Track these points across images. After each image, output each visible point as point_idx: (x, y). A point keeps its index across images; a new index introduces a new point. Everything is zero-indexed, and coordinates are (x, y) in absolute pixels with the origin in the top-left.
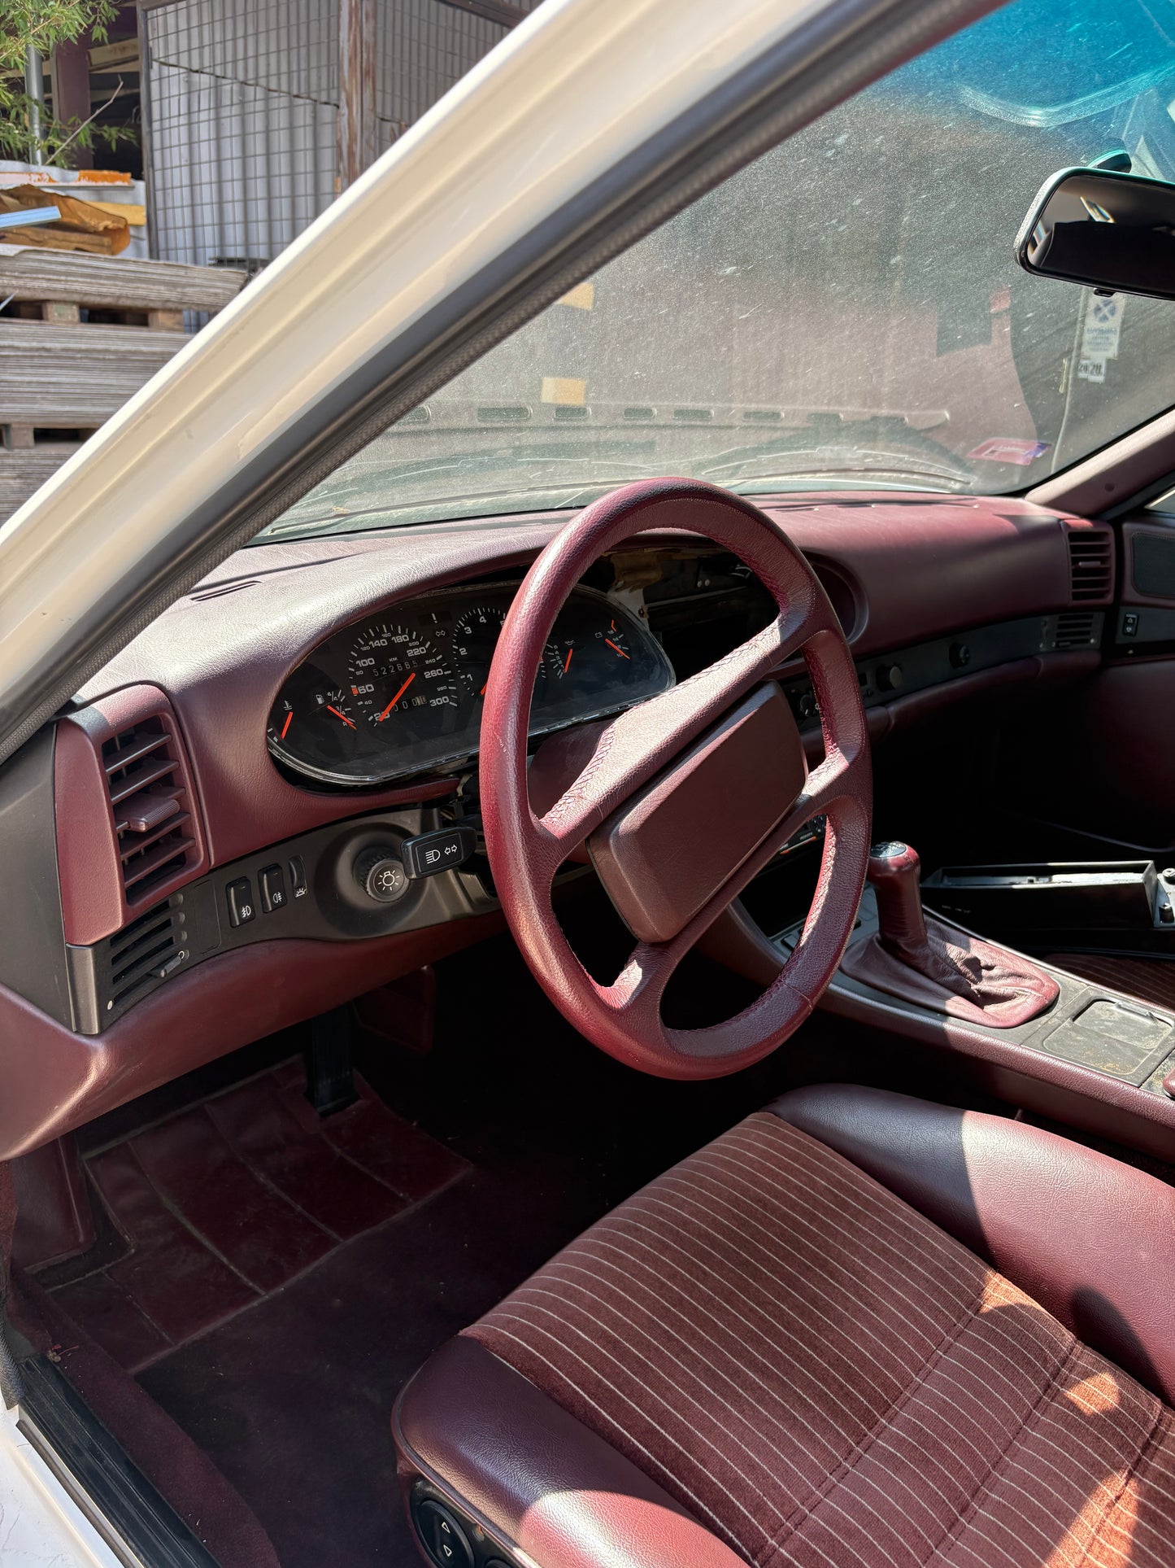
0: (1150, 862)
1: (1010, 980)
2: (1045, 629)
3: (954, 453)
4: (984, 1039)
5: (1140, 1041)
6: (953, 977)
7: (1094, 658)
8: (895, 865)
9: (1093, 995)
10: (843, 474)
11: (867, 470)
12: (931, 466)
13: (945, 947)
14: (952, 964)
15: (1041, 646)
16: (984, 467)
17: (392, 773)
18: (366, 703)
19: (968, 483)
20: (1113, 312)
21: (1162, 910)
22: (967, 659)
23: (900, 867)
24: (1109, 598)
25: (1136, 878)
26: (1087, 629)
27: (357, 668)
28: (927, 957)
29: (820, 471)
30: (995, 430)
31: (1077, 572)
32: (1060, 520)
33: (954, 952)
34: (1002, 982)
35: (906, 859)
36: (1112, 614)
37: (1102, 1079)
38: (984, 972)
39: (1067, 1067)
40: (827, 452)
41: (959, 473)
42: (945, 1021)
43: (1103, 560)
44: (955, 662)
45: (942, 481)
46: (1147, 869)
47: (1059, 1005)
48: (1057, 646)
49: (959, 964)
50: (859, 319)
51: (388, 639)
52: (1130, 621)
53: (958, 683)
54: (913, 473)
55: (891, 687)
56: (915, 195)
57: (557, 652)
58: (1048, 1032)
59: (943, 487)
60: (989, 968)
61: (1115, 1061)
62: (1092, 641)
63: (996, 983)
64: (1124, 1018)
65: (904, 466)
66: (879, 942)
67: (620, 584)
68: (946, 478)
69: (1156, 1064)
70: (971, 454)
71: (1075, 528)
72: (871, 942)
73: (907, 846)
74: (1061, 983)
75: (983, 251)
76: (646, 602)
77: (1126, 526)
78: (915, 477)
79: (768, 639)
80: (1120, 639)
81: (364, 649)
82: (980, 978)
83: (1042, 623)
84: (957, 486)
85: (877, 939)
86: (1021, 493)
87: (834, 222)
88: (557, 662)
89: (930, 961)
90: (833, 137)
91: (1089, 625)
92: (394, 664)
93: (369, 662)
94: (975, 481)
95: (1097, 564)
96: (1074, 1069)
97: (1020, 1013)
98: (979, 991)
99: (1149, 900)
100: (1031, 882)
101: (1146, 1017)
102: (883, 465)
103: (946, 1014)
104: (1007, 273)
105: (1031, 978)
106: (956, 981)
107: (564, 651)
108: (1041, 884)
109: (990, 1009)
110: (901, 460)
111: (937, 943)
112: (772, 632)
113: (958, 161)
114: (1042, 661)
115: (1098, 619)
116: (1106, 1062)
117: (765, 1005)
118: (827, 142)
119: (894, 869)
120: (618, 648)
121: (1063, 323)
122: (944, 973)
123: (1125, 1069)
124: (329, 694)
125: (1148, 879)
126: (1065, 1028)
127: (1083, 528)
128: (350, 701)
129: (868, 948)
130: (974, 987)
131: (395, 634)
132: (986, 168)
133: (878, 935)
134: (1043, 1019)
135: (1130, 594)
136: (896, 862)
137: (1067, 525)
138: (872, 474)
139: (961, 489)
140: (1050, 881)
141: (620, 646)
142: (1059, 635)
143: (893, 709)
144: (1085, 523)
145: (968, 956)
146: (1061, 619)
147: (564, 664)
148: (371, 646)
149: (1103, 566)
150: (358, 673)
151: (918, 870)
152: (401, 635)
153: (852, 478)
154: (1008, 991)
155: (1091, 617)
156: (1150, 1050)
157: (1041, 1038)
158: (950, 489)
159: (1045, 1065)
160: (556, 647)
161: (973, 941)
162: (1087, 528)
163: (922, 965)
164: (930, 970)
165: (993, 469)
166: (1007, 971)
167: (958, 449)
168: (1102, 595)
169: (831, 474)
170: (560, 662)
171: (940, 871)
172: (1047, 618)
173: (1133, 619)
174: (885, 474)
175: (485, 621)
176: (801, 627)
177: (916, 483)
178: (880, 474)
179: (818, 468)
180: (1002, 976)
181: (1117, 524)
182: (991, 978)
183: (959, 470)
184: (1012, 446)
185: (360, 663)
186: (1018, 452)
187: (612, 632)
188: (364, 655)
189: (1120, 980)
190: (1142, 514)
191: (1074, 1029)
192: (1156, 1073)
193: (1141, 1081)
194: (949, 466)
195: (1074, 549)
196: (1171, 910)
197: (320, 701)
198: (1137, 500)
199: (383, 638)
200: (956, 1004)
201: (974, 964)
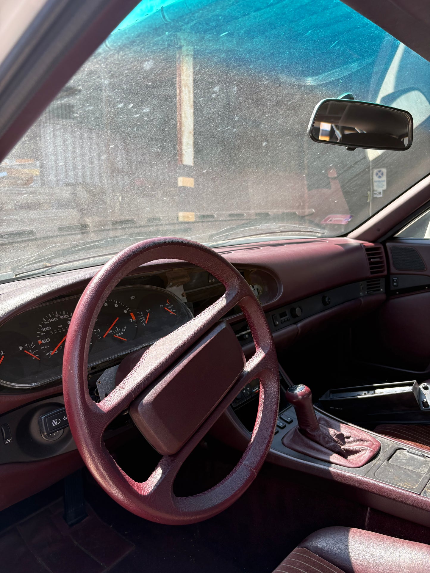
0: (415, 381)
1: (358, 443)
2: (362, 286)
3: (316, 222)
4: (348, 474)
5: (419, 469)
6: (332, 444)
7: (383, 297)
8: (300, 395)
9: (396, 446)
10: (272, 234)
11: (282, 232)
12: (307, 228)
13: (328, 430)
14: (331, 438)
15: (361, 294)
16: (329, 226)
17: (47, 381)
18: (46, 347)
19: (324, 233)
20: (382, 174)
21: (423, 402)
22: (329, 302)
23: (303, 396)
24: (385, 273)
25: (409, 389)
26: (378, 285)
27: (42, 332)
28: (319, 436)
29: (263, 234)
30: (330, 211)
31: (371, 263)
32: (361, 244)
33: (332, 432)
34: (354, 444)
35: (305, 392)
36: (388, 278)
37: (403, 492)
38: (346, 440)
39: (387, 486)
40: (264, 226)
41: (320, 230)
42: (330, 466)
43: (381, 258)
44: (325, 303)
45: (313, 234)
46: (414, 385)
47: (381, 453)
48: (367, 293)
49: (334, 437)
50: (258, 170)
51: (58, 317)
52: (395, 281)
53: (327, 312)
54: (301, 231)
55: (297, 316)
56: (262, 115)
57: (142, 315)
58: (377, 468)
59: (314, 236)
60: (348, 438)
61: (408, 481)
62: (381, 290)
63: (352, 445)
64: (411, 457)
65: (296, 229)
66: (299, 429)
67: (171, 284)
68: (314, 232)
69: (427, 480)
70: (323, 222)
71: (368, 247)
72: (296, 430)
73: (305, 386)
74: (381, 442)
75: (302, 139)
76: (185, 290)
77: (388, 244)
78: (302, 233)
79: (221, 303)
80: (392, 288)
81: (46, 323)
82: (344, 443)
83: (360, 285)
84: (320, 235)
85: (298, 429)
86: (345, 235)
87: (229, 127)
88: (142, 319)
89: (321, 437)
90: (212, 87)
91: (379, 284)
92: (61, 328)
93: (48, 328)
94: (326, 232)
95: (378, 260)
96: (389, 487)
97: (363, 459)
98: (344, 449)
99: (417, 398)
100: (365, 394)
101: (421, 456)
102: (288, 230)
103: (330, 463)
104: (315, 148)
105: (367, 441)
106: (334, 446)
107: (145, 314)
108: (370, 395)
109: (350, 457)
110: (295, 227)
111: (324, 428)
112: (223, 299)
113: (276, 99)
114: (362, 300)
115: (382, 282)
116: (404, 482)
117: (233, 476)
118: (210, 90)
119: (300, 397)
120: (170, 311)
121: (346, 168)
122: (328, 442)
123: (413, 485)
124: (26, 345)
125: (414, 389)
126: (384, 465)
127: (371, 246)
128: (38, 347)
129: (294, 433)
130: (342, 447)
131: (62, 315)
132: (290, 103)
133: (298, 426)
134: (374, 461)
135: (393, 270)
136: (300, 394)
137: (364, 246)
138: (284, 233)
139: (321, 236)
140: (374, 393)
141: (171, 310)
142: (368, 289)
143: (299, 325)
144: (371, 244)
145: (338, 433)
146: (367, 282)
147: (146, 320)
148: (49, 321)
149: (380, 260)
150: (42, 334)
151: (311, 396)
152: (65, 315)
153: (276, 236)
154: (358, 448)
155: (379, 280)
156: (424, 473)
157: (374, 472)
158: (317, 236)
159: (376, 486)
160: (142, 313)
161: (341, 425)
162: (372, 246)
163: (318, 440)
164: (322, 441)
165: (333, 227)
166: (357, 438)
167: (317, 221)
168: (382, 272)
169: (267, 235)
170: (144, 319)
171: (328, 392)
172: (361, 283)
173: (396, 280)
174: (289, 233)
175: (107, 305)
176: (235, 296)
177: (303, 235)
178: (287, 233)
179: (261, 233)
180: (354, 441)
181: (384, 243)
182: (349, 442)
183: (319, 229)
184: (338, 217)
185: (44, 329)
186: (342, 219)
187: (168, 304)
188: (45, 326)
189: (410, 436)
190: (393, 239)
191: (389, 465)
192: (427, 485)
193: (421, 491)
194: (314, 228)
195: (368, 255)
196: (427, 402)
197: (21, 349)
198: (390, 234)
199: (56, 317)
200: (335, 458)
201: (341, 437)
